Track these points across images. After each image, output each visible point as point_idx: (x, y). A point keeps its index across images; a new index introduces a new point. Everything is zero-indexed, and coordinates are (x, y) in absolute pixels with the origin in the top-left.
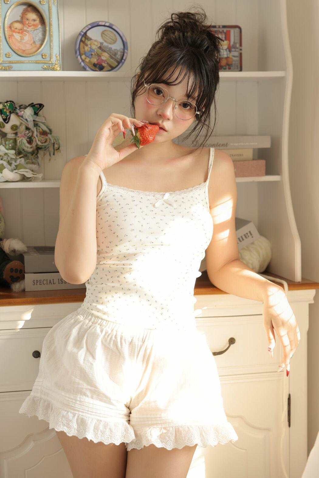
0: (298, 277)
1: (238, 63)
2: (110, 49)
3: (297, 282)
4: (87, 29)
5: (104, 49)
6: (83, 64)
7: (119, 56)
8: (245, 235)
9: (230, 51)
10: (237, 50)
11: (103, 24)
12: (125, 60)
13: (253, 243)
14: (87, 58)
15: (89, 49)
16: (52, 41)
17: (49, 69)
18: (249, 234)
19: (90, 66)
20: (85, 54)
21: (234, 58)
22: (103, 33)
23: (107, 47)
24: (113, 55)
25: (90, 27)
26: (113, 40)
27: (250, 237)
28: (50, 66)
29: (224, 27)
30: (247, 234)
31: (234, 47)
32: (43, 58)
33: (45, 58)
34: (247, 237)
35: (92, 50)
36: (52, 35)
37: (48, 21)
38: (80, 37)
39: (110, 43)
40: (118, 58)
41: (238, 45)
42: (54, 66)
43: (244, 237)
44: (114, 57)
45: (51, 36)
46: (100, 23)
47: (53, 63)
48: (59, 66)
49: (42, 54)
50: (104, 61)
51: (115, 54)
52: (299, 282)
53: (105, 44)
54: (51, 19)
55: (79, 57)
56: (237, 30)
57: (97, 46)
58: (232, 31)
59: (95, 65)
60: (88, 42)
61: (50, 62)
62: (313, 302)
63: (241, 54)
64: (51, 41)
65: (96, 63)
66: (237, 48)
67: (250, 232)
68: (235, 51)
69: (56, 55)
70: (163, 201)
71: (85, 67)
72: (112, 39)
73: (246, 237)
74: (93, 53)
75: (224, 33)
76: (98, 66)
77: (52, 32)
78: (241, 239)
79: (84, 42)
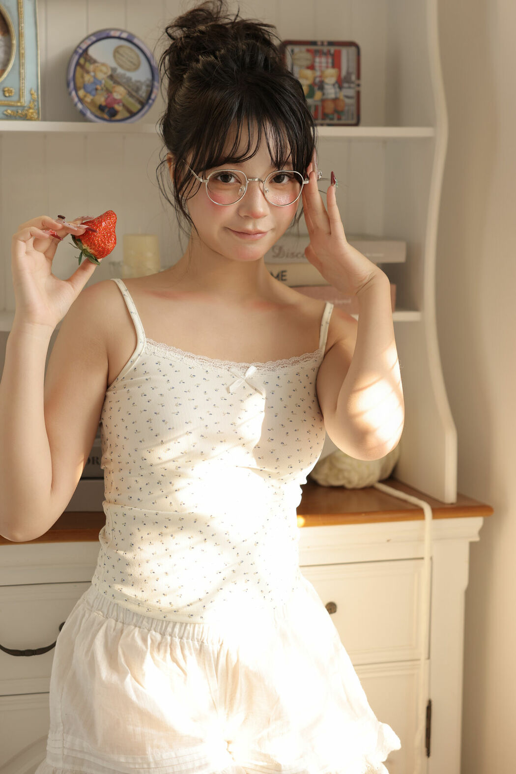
0: (450, 494)
1: (354, 109)
2: (129, 79)
3: (448, 504)
4: (89, 42)
5: (119, 80)
6: (80, 106)
7: (143, 93)
9: (341, 87)
10: (352, 85)
11: (117, 34)
12: (154, 100)
14: (88, 95)
15: (92, 80)
16: (23, 64)
17: (17, 117)
19: (94, 110)
20: (84, 87)
21: (348, 101)
22: (116, 51)
23: (123, 76)
24: (133, 90)
25: (94, 39)
26: (134, 64)
28: (18, 112)
29: (331, 44)
31: (347, 80)
32: (5, 96)
33: (9, 96)
35: (96, 81)
36: (23, 54)
37: (16, 27)
38: (76, 58)
39: (129, 70)
40: (141, 97)
41: (353, 78)
42: (26, 112)
44: (134, 94)
45: (20, 56)
46: (113, 33)
47: (26, 105)
48: (37, 111)
49: (4, 88)
50: (118, 102)
51: (138, 90)
52: (452, 504)
53: (120, 71)
54: (23, 25)
55: (74, 93)
56: (353, 50)
57: (105, 73)
58: (344, 52)
59: (101, 108)
60: (91, 67)
61: (19, 104)
62: (477, 539)
63: (358, 94)
64: (20, 64)
65: (104, 104)
66: (353, 82)
68: (349, 88)
69: (31, 90)
70: (244, 381)
71: (84, 111)
72: (131, 62)
74: (99, 87)
75: (331, 54)
76: (106, 110)
77: (23, 49)
79: (82, 67)
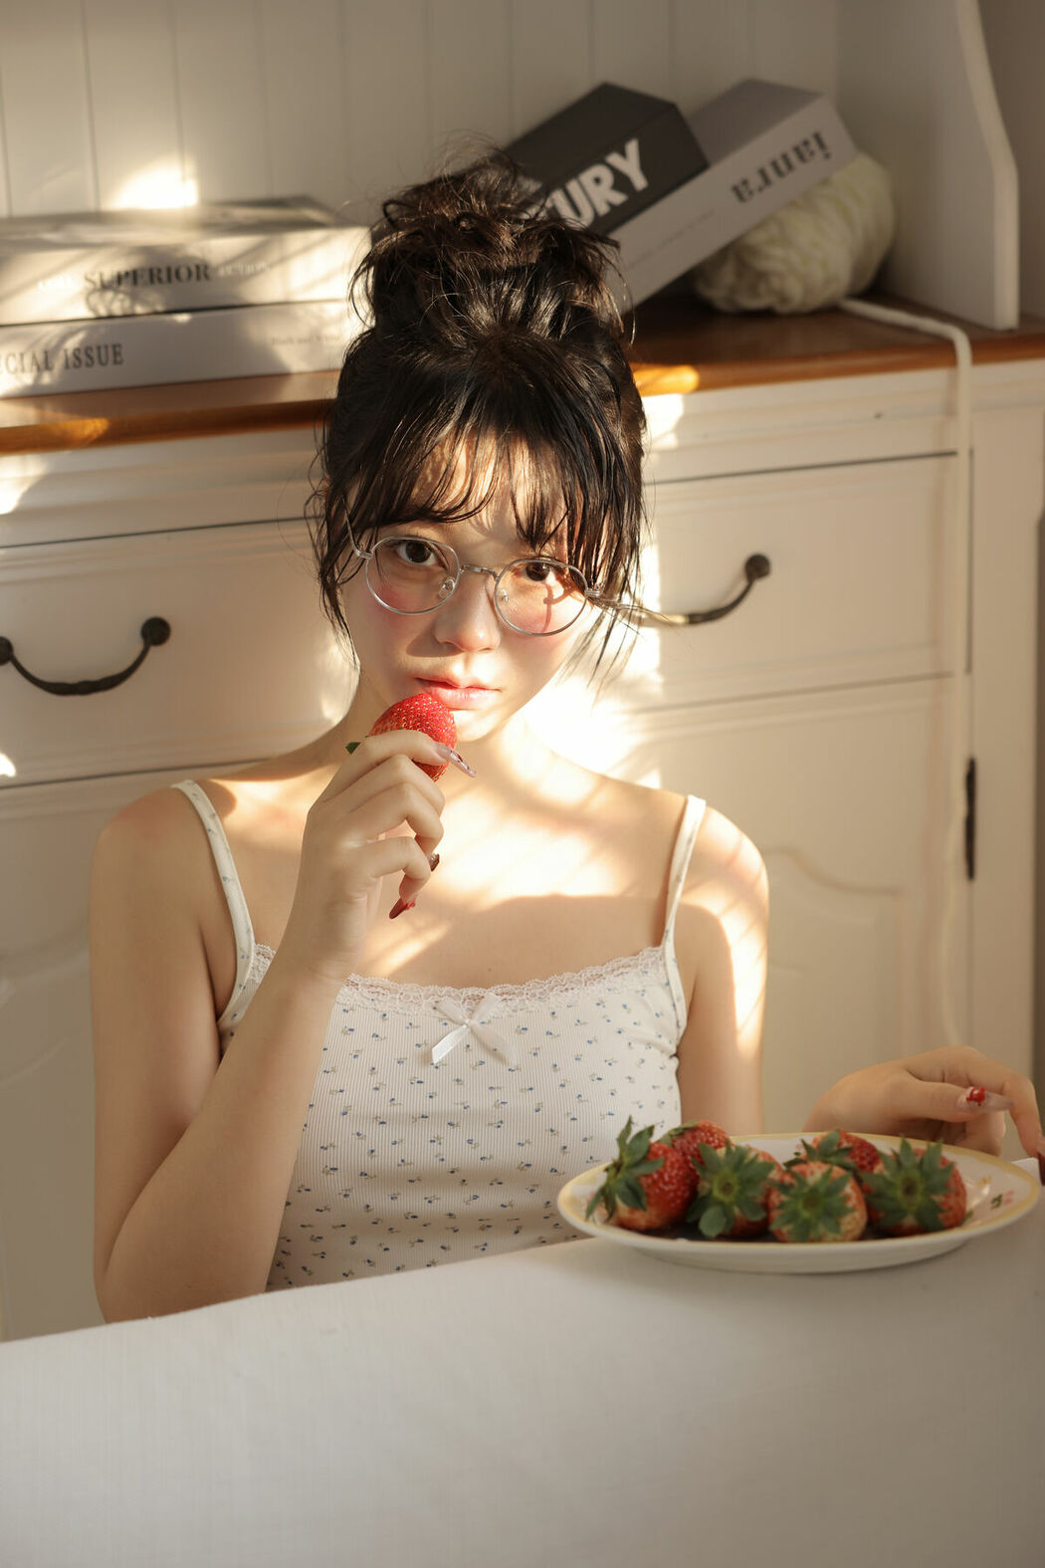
0: (1006, 311)
3: (1002, 331)
8: (797, 150)
13: (825, 182)
18: (814, 145)
27: (819, 154)
30: (806, 143)
34: (807, 155)
43: (793, 158)
52: (1010, 331)
67: (817, 137)
73: (802, 158)
78: (782, 165)
